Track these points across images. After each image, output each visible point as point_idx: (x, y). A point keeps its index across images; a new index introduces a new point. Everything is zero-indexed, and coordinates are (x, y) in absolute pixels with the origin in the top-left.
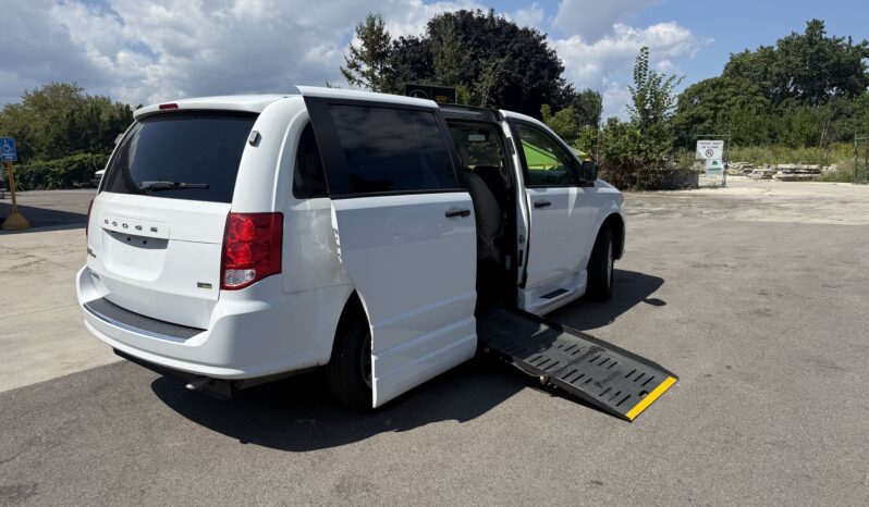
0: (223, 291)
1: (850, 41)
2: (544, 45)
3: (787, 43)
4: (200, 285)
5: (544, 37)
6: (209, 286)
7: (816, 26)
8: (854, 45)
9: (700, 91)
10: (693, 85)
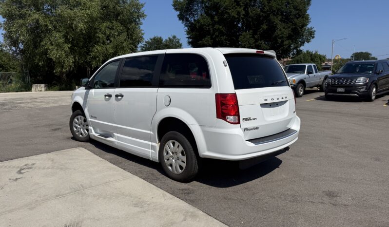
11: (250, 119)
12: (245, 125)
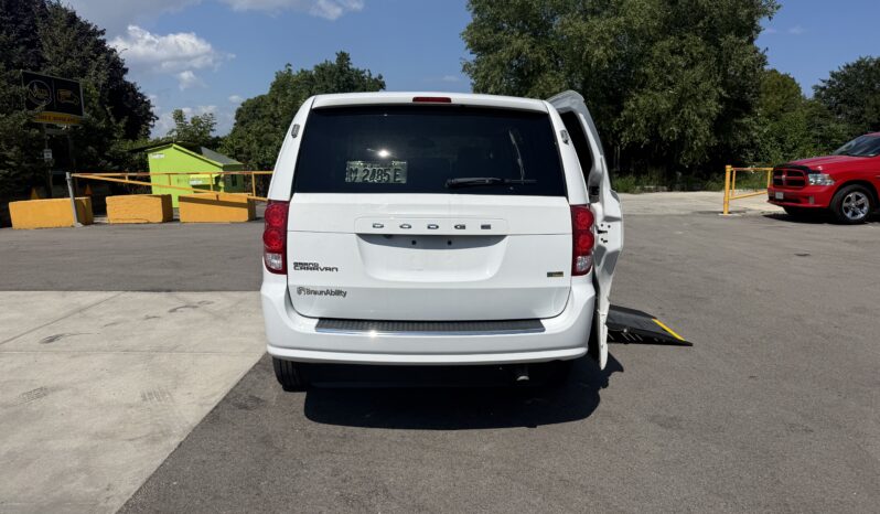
0: (574, 277)
1: (370, 75)
2: (104, 42)
3: (322, 69)
4: (550, 275)
5: (102, 33)
6: (560, 274)
7: (343, 57)
8: (373, 77)
9: (257, 107)
10: (249, 100)
11: (315, 267)
12: (297, 278)
